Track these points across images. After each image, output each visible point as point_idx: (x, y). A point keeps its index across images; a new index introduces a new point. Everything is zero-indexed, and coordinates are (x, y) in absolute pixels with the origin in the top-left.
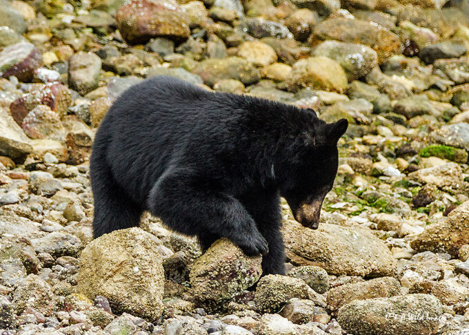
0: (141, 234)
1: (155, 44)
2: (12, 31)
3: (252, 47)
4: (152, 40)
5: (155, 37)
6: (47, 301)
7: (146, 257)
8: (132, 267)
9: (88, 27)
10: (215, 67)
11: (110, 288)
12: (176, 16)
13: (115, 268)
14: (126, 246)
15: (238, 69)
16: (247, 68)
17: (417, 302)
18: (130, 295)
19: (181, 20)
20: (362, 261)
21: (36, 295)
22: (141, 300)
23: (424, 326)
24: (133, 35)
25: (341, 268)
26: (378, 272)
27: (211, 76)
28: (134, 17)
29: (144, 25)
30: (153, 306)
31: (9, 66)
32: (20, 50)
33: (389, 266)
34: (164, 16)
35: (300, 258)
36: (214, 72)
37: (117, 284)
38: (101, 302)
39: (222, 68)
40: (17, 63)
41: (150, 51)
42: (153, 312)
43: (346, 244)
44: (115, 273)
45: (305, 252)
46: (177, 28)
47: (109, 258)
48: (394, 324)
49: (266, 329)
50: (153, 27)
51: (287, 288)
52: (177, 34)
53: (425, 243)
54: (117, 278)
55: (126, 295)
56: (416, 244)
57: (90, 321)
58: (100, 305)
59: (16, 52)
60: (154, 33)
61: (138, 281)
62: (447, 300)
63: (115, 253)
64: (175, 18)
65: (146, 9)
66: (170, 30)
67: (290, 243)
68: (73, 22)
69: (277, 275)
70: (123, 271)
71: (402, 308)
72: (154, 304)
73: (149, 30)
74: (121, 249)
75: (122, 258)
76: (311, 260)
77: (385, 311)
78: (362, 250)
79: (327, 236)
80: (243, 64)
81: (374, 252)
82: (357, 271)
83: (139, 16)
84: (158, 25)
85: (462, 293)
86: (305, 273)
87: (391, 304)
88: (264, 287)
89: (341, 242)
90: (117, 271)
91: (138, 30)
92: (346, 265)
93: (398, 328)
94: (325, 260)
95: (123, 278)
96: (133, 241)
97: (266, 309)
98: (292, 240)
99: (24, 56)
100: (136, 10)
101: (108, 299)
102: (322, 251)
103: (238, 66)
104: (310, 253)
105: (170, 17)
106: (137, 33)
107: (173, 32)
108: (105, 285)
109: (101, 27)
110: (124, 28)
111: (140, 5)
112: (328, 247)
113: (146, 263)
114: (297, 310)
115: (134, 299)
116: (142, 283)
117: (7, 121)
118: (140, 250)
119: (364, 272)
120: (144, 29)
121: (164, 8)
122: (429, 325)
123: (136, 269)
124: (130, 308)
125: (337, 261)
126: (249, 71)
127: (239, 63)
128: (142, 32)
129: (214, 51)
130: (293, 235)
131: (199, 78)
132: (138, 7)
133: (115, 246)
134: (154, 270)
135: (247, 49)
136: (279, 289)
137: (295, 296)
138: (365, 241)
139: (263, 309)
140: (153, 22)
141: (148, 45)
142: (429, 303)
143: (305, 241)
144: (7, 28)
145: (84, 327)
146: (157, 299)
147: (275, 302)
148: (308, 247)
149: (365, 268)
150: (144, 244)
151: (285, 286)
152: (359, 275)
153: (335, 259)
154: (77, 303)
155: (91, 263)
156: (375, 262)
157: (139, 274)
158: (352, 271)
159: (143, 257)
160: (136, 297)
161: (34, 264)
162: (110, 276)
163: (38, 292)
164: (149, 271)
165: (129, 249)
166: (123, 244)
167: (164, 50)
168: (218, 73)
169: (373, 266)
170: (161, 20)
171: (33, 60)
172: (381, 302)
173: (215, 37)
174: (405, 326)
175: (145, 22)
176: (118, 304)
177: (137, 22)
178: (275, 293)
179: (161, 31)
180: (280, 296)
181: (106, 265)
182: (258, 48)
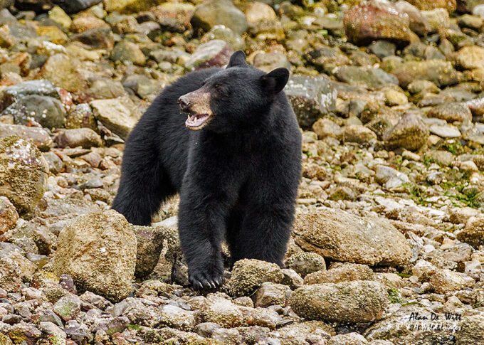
0: (114, 216)
1: (376, 46)
2: (229, 30)
3: (471, 52)
4: (374, 43)
5: (377, 39)
6: (14, 278)
7: (114, 239)
8: (100, 246)
9: (324, 29)
10: (415, 68)
11: (77, 267)
12: (398, 20)
13: (83, 248)
14: (97, 228)
15: (437, 71)
16: (446, 71)
17: (361, 288)
18: (95, 274)
19: (402, 25)
20: (372, 249)
21: (3, 272)
22: (104, 280)
23: (366, 311)
24: (357, 37)
25: (348, 255)
26: (390, 260)
27: (409, 77)
28: (358, 21)
29: (366, 28)
30: (117, 285)
31: (201, 61)
32: (213, 47)
33: (402, 256)
34: (386, 20)
35: (310, 245)
36: (413, 73)
37: (85, 263)
38: (65, 280)
39: (421, 70)
40: (209, 60)
41: (371, 52)
42: (118, 292)
43: (357, 233)
44: (83, 252)
45: (314, 239)
46: (398, 32)
47: (80, 238)
48: (337, 309)
49: (208, 311)
50: (375, 30)
51: (259, 272)
52: (398, 37)
53: (470, 235)
54: (85, 257)
55: (91, 274)
56: (462, 236)
57: (45, 297)
58: (64, 283)
59: (209, 49)
60: (376, 36)
61: (104, 261)
62: (443, 289)
63: (86, 233)
64: (396, 22)
65: (370, 13)
66: (391, 33)
67: (302, 230)
68: (313, 24)
69: (253, 260)
70: (90, 252)
71: (346, 293)
72: (119, 283)
73: (372, 33)
74: (92, 230)
75: (91, 239)
76: (320, 247)
77: (329, 296)
78: (374, 239)
79: (338, 224)
80: (442, 67)
81: (387, 241)
82: (366, 259)
83: (363, 20)
84: (380, 28)
85: (458, 283)
86: (302, 259)
87: (336, 290)
88: (238, 271)
89: (353, 231)
90: (85, 251)
91: (361, 32)
92: (354, 253)
93: (341, 312)
94: (333, 248)
95: (89, 258)
96: (104, 223)
97: (240, 291)
98: (304, 228)
99: (215, 53)
100: (361, 14)
101: (74, 278)
102: (330, 239)
103: (437, 68)
104: (319, 241)
105: (392, 21)
106: (360, 36)
107: (394, 35)
108: (73, 264)
109: (336, 29)
110: (349, 31)
111: (366, 9)
112: (338, 236)
113: (114, 244)
114: (267, 293)
115: (98, 278)
116: (108, 263)
117: (131, 111)
118: (110, 232)
119: (373, 261)
120: (367, 32)
121: (387, 13)
122: (372, 311)
123: (103, 250)
124: (94, 287)
125: (344, 249)
126: (449, 74)
127: (439, 66)
128: (365, 34)
129: (431, 54)
130: (307, 223)
131: (396, 78)
132: (363, 11)
133: (87, 227)
134: (123, 251)
135: (466, 54)
136: (251, 273)
137: (268, 280)
138: (380, 230)
139: (237, 292)
140: (375, 25)
141: (370, 47)
142: (372, 290)
143: (315, 229)
144: (223, 27)
145: (36, 303)
146: (123, 280)
147: (248, 285)
148: (318, 235)
149: (375, 256)
150: (115, 226)
151: (258, 271)
152: (368, 263)
153: (343, 247)
154: (44, 280)
155: (66, 243)
156: (386, 251)
157: (106, 254)
158: (360, 259)
159: (112, 238)
160: (101, 277)
161: (47, 244)
162: (78, 256)
163: (6, 269)
164: (117, 251)
165: (99, 230)
166: (95, 225)
167: (385, 52)
168: (417, 74)
169: (384, 255)
170: (383, 24)
171: (224, 57)
172: (327, 288)
173: (447, 42)
174: (348, 311)
175: (367, 25)
176: (84, 283)
177: (360, 26)
178: (247, 276)
179: (383, 34)
180: (254, 280)
181: (76, 245)
182: (477, 53)
